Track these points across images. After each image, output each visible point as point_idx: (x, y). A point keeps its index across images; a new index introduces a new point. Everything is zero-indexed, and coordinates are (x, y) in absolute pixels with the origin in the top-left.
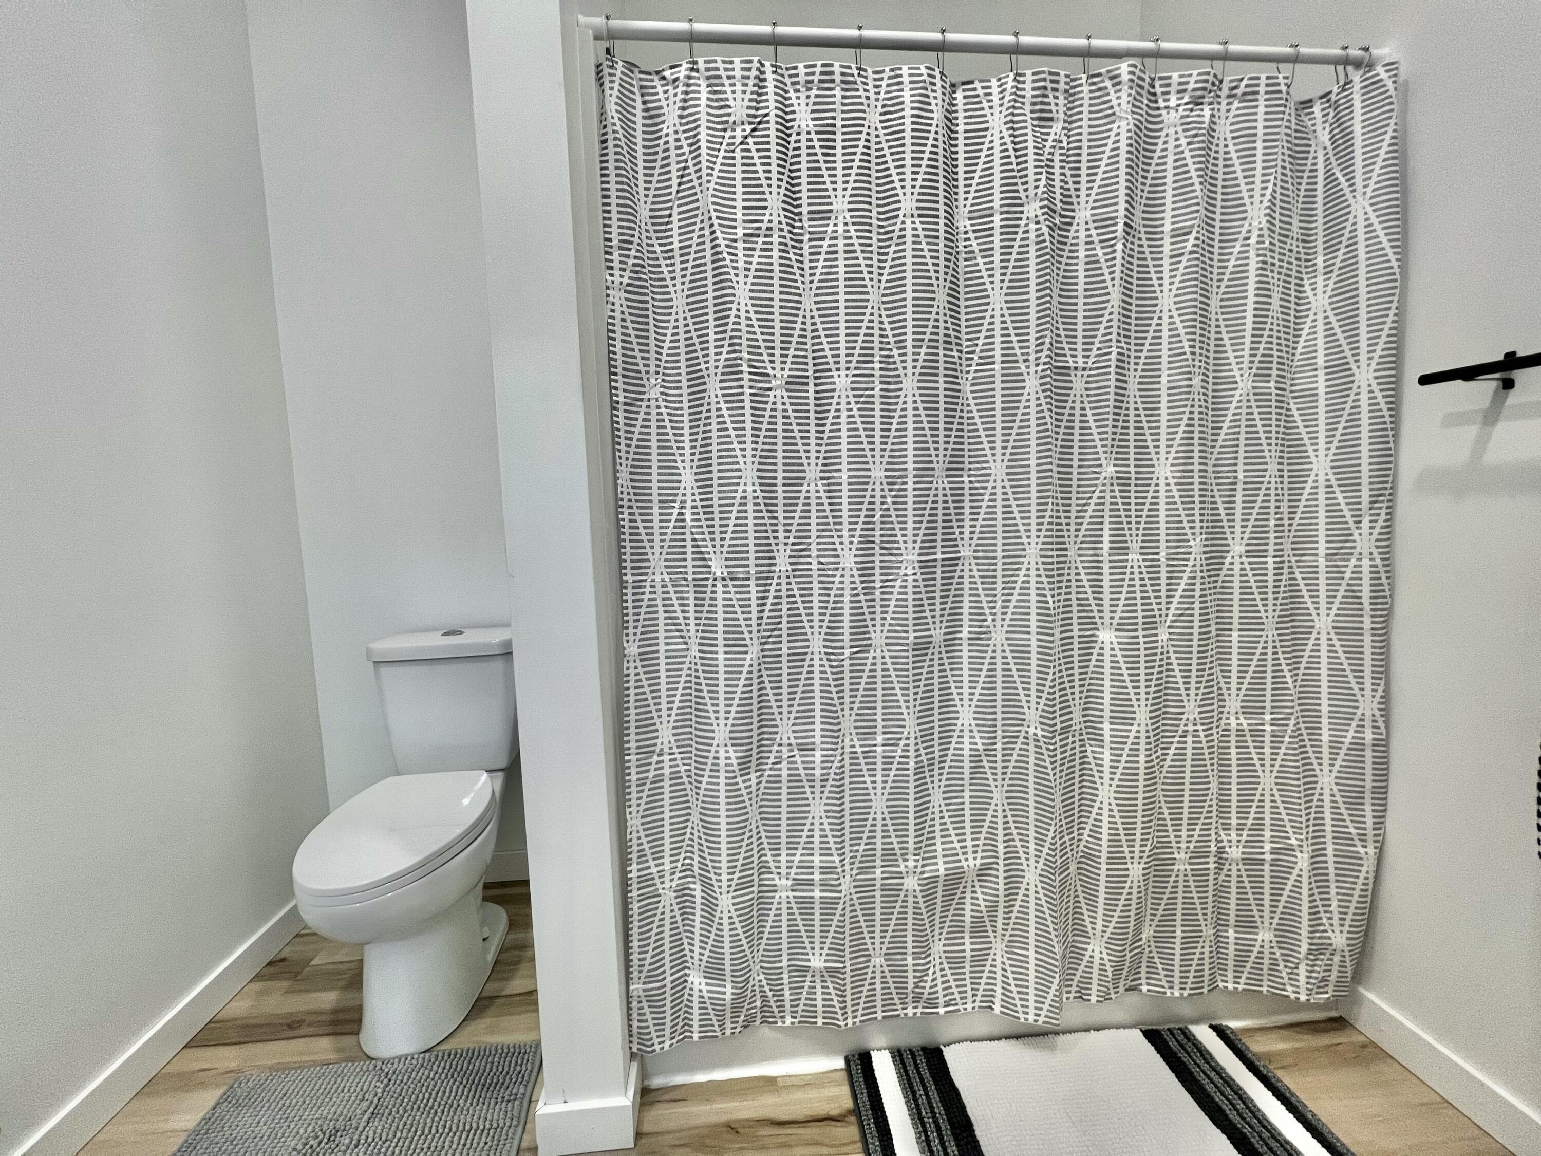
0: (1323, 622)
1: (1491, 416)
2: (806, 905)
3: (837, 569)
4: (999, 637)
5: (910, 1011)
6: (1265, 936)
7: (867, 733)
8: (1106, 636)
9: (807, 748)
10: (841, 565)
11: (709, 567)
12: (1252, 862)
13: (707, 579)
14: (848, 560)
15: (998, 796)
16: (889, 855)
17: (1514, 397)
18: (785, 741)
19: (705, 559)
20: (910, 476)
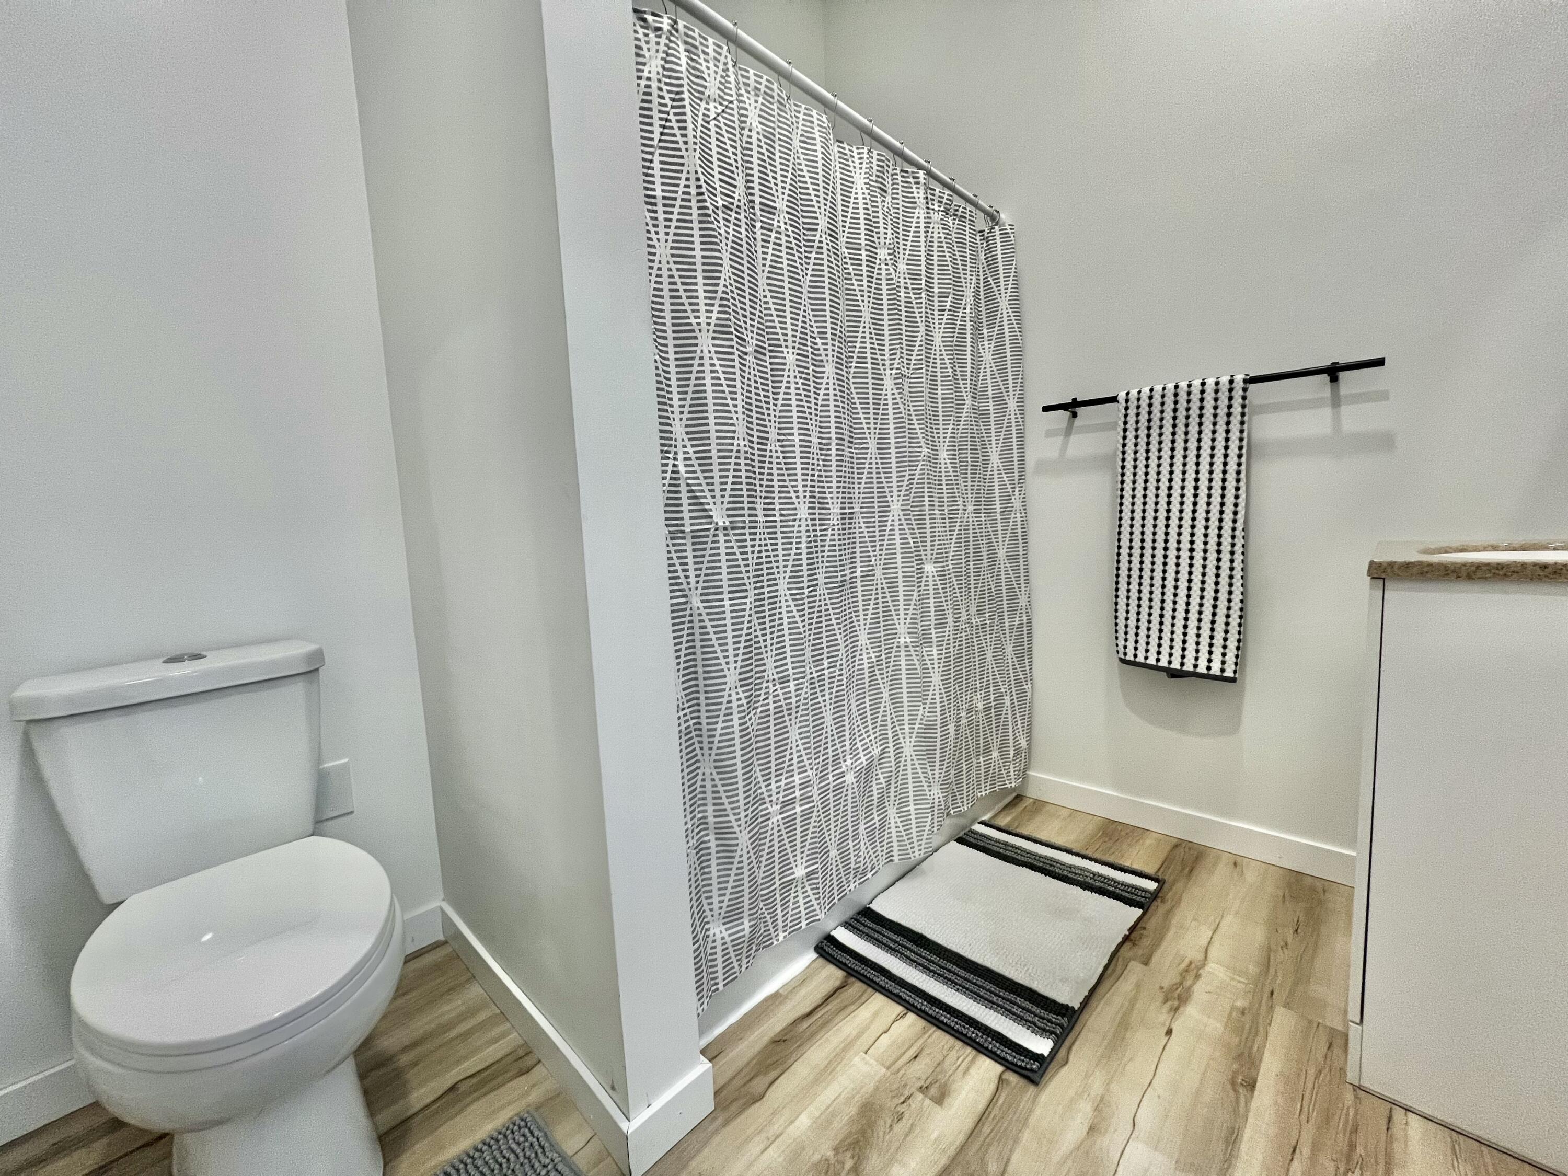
0: (1002, 553)
1: (1068, 432)
2: (789, 822)
3: (794, 520)
4: (879, 573)
5: (852, 886)
6: (995, 754)
7: (818, 661)
8: (929, 568)
9: (784, 680)
10: (798, 517)
11: (711, 517)
12: (987, 709)
13: (708, 530)
14: (803, 512)
15: (886, 695)
16: (837, 761)
17: (1078, 422)
18: (771, 678)
19: (706, 510)
20: (834, 444)
